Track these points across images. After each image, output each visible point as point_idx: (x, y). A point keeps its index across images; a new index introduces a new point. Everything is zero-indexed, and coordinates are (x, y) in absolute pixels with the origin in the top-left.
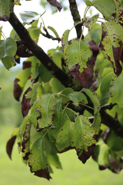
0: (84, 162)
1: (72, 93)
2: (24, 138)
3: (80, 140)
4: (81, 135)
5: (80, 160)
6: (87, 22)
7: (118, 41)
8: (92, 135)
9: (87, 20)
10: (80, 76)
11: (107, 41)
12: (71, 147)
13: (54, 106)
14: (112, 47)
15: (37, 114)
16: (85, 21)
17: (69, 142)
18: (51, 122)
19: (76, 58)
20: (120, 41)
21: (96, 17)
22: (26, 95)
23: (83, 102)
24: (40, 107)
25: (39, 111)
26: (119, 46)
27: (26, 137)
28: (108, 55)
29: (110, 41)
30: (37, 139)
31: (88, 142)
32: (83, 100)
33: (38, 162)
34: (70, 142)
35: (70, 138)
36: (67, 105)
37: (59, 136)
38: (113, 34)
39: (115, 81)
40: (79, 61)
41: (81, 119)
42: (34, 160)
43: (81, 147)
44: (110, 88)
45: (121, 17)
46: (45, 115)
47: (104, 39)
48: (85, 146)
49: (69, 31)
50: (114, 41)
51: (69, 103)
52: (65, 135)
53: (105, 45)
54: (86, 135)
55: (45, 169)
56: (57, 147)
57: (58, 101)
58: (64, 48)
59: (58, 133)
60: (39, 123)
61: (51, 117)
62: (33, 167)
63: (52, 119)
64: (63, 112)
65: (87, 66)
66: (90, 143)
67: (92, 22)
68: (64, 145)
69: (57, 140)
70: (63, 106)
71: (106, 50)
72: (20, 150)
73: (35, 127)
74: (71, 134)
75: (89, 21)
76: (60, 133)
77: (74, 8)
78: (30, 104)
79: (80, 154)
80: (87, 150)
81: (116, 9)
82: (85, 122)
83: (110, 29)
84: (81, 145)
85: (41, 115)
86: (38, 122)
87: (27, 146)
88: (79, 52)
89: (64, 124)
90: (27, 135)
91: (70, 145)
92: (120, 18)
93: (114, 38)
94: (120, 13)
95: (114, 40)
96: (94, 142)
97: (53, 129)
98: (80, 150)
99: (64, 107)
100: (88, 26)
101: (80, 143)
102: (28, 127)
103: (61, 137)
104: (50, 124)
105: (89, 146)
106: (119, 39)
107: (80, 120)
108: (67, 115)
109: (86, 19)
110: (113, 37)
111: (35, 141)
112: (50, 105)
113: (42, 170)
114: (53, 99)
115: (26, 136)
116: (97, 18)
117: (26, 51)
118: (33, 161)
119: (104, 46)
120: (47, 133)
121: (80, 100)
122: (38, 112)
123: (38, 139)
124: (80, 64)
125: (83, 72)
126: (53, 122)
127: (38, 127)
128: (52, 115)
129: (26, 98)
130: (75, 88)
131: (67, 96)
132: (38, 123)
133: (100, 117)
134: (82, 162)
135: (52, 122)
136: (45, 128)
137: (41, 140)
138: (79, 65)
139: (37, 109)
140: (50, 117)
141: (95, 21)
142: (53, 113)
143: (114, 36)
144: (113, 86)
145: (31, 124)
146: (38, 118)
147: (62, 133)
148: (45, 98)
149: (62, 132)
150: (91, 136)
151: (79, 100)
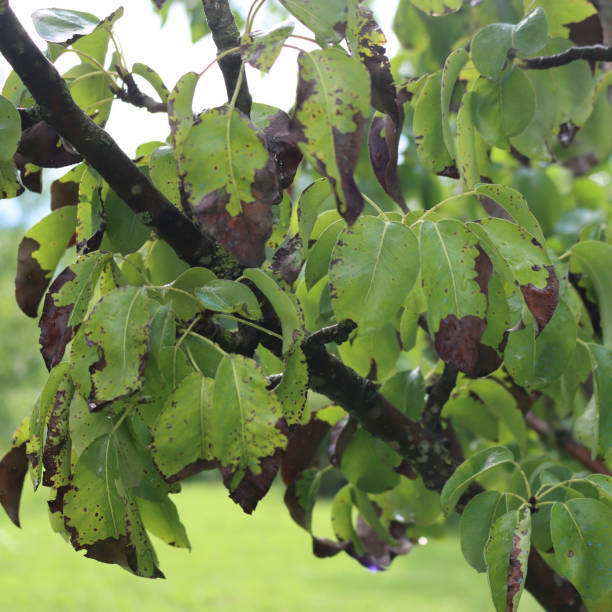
0: (249, 508)
1: (209, 285)
2: (51, 438)
3: (235, 435)
4: (238, 420)
5: (236, 502)
6: (253, 48)
7: (350, 113)
8: (274, 419)
9: (255, 42)
10: (230, 225)
11: (316, 113)
12: (205, 461)
13: (147, 326)
14: (330, 131)
15: (93, 355)
16: (248, 45)
17: (198, 444)
18: (135, 379)
19: (216, 168)
20: (356, 111)
21: (284, 32)
22: (55, 296)
23: (244, 314)
24: (99, 330)
25: (96, 344)
26: (353, 127)
27: (57, 434)
28: (320, 155)
29: (325, 111)
30: (92, 440)
31: (261, 443)
32: (245, 308)
33: (97, 515)
34: (201, 444)
35: (201, 433)
36: (192, 325)
37: (163, 425)
38: (336, 88)
39: (346, 245)
40: (225, 180)
41: (237, 367)
42: (85, 510)
43: (238, 459)
44: (331, 268)
45: (366, 36)
46: (117, 358)
47: (305, 105)
48: (253, 455)
49: (197, 76)
50: (339, 113)
51: (199, 318)
52: (185, 421)
53: (309, 125)
54: (252, 419)
55: (121, 536)
56: (156, 460)
57: (160, 309)
58: (178, 133)
59: (162, 413)
60: (96, 385)
61: (138, 364)
62: (81, 532)
63: (140, 370)
64: (176, 348)
65: (254, 196)
66: (267, 444)
67: (269, 48)
68: (181, 454)
69: (156, 440)
70: (178, 328)
71: (310, 141)
72: (39, 478)
73: (85, 398)
74: (204, 418)
75: (261, 47)
76: (167, 416)
77: (217, 6)
78: (69, 325)
79: (235, 483)
80: (257, 470)
81: (346, 10)
82: (251, 378)
83: (328, 72)
84: (238, 454)
85: (103, 356)
86: (94, 381)
87: (60, 463)
88: (226, 148)
89: (180, 385)
90: (61, 426)
91: (203, 453)
92: (361, 39)
93: (339, 102)
94: (361, 23)
95: (338, 107)
96: (281, 440)
97: (143, 402)
98: (233, 470)
99: (184, 330)
100: (255, 61)
101: (235, 446)
102: (61, 399)
103: (169, 427)
104: (135, 388)
105: (264, 456)
106: (354, 106)
107: (232, 372)
108: (191, 356)
109: (252, 40)
110: (333, 99)
111: (87, 444)
112: (133, 324)
113: (110, 539)
114: (142, 304)
115: (58, 430)
116: (287, 37)
117: (58, 145)
118: (80, 511)
119: (304, 127)
120: (127, 417)
121: (234, 307)
122: (95, 348)
123: (96, 440)
124: (229, 190)
125: (240, 215)
126: (143, 379)
127: (92, 397)
128: (140, 355)
129: (56, 304)
130: (222, 271)
131: (192, 292)
132: (93, 384)
133: (305, 366)
134: (241, 510)
135: (139, 379)
136: (116, 399)
137: (108, 442)
138: (228, 192)
139: (90, 338)
140: (134, 364)
141: (278, 45)
142: (142, 350)
143: (340, 96)
144: (340, 262)
145: (73, 388)
146: (92, 370)
147: (172, 416)
148: (116, 301)
149: (174, 411)
150: (270, 424)
151: (231, 305)
